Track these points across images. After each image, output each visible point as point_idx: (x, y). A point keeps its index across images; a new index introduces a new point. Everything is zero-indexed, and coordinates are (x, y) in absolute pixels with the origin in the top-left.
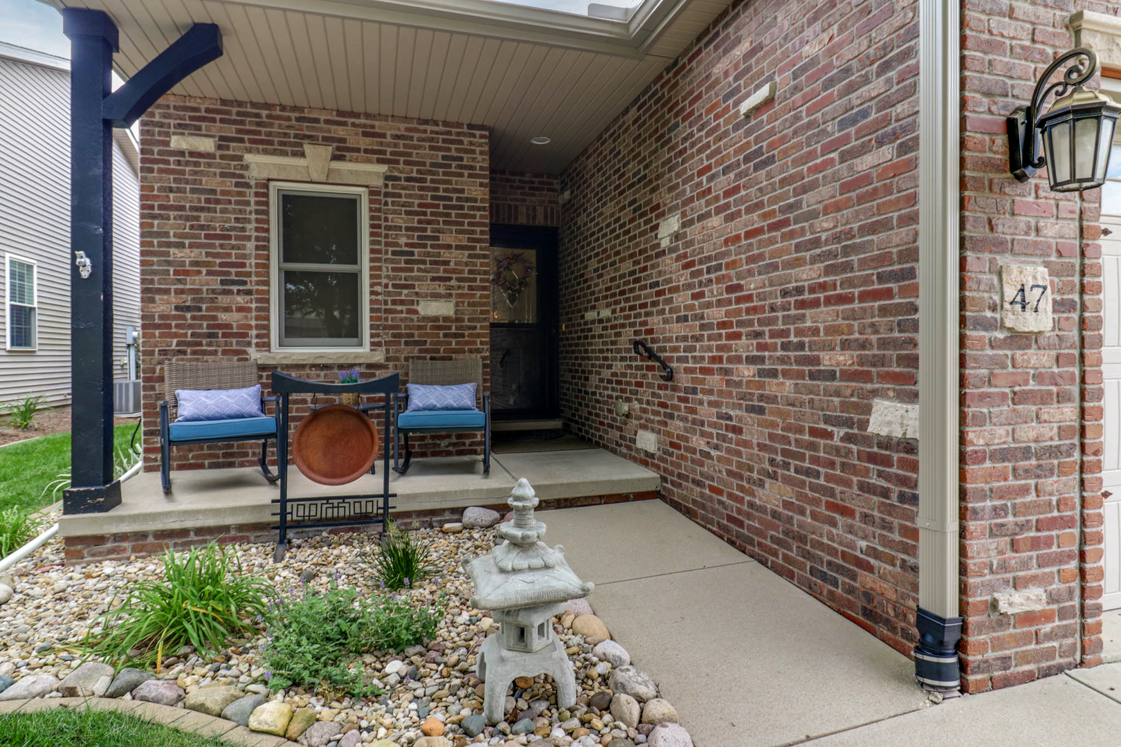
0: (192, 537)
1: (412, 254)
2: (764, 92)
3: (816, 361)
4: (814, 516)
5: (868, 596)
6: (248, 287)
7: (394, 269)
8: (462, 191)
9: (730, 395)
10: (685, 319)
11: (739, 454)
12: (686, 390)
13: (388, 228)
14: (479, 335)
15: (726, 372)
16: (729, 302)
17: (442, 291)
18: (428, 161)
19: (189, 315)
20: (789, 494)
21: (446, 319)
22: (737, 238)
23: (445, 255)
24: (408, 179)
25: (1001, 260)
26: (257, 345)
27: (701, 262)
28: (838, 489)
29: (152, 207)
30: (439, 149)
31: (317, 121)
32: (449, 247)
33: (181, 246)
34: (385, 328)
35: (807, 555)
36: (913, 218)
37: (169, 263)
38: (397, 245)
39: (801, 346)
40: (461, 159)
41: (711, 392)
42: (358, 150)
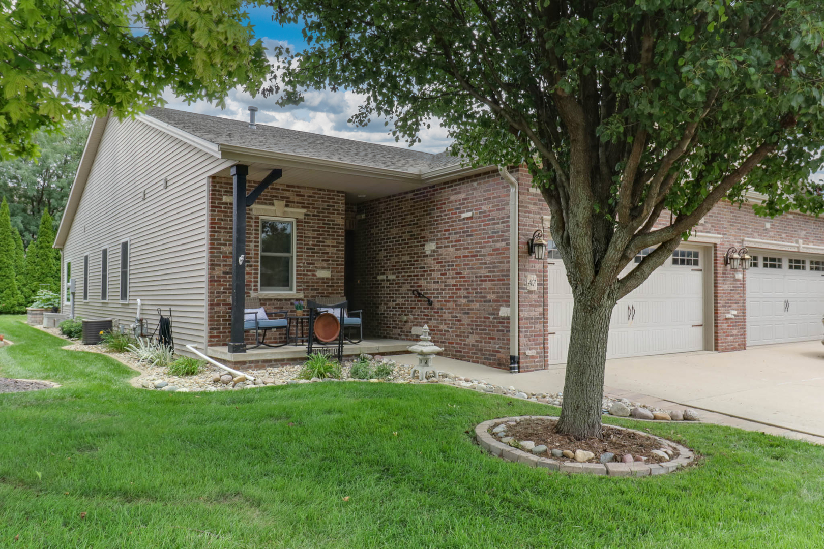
0: (273, 363)
1: (314, 249)
2: (469, 214)
3: (485, 297)
4: (485, 342)
5: (499, 360)
6: (251, 263)
7: (307, 256)
8: (334, 221)
9: (457, 309)
10: (438, 282)
11: (460, 328)
12: (438, 309)
13: (305, 237)
14: (340, 286)
15: (456, 301)
16: (457, 278)
17: (325, 266)
18: (321, 207)
19: (228, 276)
20: (477, 338)
21: (327, 279)
22: (460, 257)
23: (327, 249)
24: (313, 215)
25: (526, 274)
26: (254, 290)
27: (445, 262)
28: (491, 333)
29: (214, 228)
30: (326, 202)
31: (278, 189)
32: (328, 246)
33: (225, 245)
34: (304, 282)
35: (483, 354)
36: (509, 262)
37: (221, 253)
38: (308, 245)
39: (481, 293)
40: (334, 206)
41: (449, 309)
42: (294, 202)
